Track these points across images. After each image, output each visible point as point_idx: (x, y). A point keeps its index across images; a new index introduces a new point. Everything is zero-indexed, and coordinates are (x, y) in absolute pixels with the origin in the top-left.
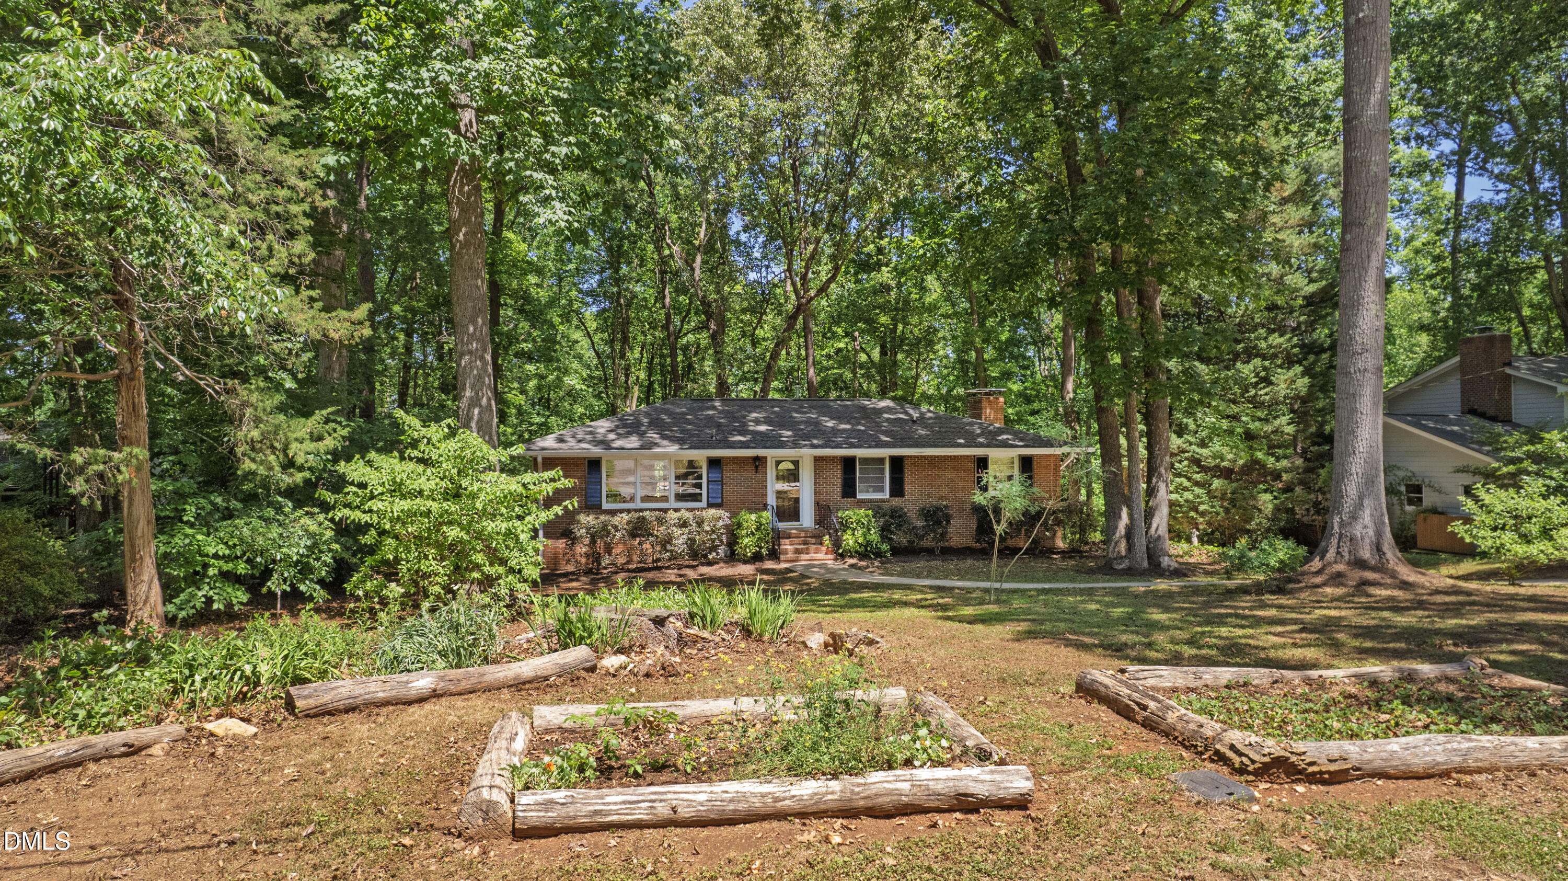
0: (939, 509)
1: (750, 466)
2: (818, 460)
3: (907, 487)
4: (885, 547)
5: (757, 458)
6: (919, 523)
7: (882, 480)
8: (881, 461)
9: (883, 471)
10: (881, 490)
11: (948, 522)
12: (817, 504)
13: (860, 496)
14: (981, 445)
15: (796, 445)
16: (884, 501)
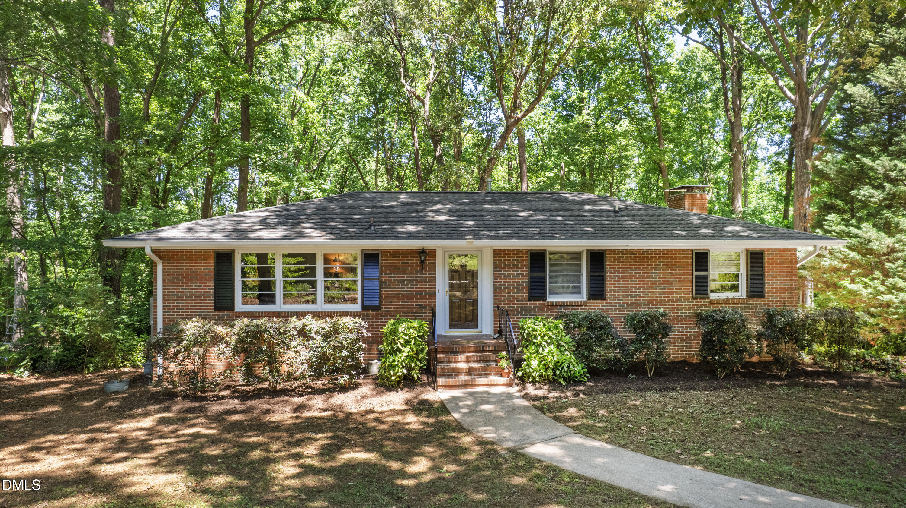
0: (656, 318)
1: (415, 261)
2: (498, 254)
3: (609, 288)
4: (578, 369)
5: (423, 252)
6: (626, 334)
7: (578, 278)
8: (577, 255)
9: (579, 268)
10: (577, 290)
11: (665, 335)
12: (497, 307)
13: (551, 298)
14: (704, 237)
15: (477, 236)
16: (580, 305)
